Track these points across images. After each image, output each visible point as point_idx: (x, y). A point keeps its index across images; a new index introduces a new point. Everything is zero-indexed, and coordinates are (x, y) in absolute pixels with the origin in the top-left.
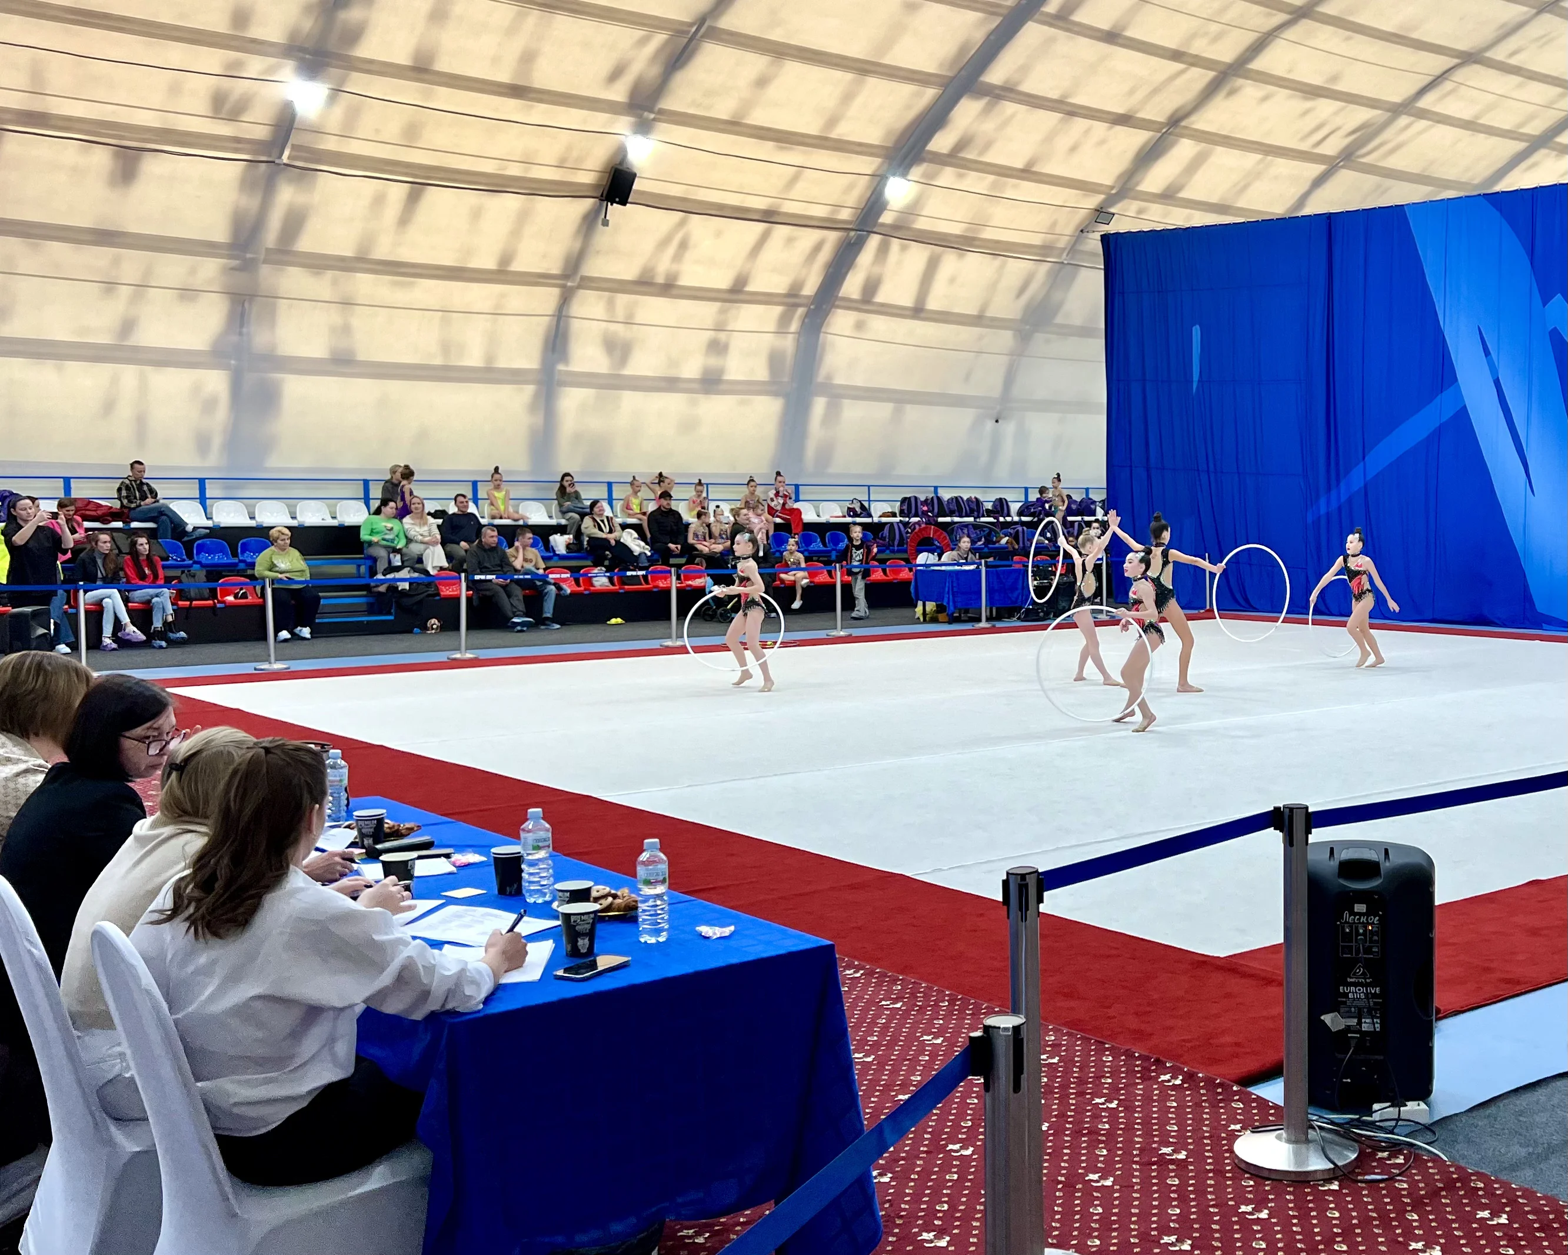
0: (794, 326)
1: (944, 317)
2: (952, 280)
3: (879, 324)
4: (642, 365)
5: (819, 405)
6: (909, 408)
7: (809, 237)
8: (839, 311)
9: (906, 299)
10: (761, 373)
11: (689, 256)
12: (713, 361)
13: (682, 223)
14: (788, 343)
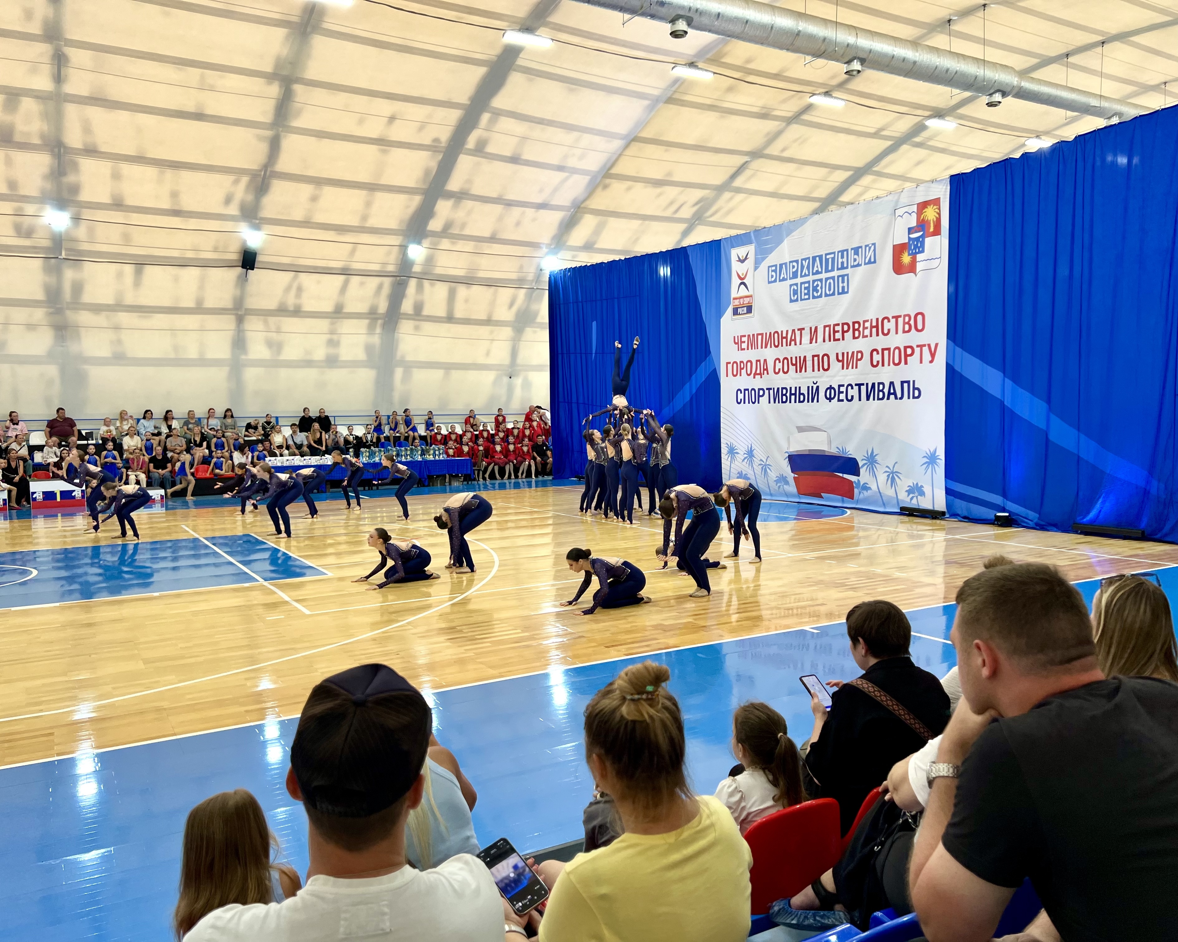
0: (378, 330)
1: (467, 321)
2: (467, 301)
3: (428, 327)
4: (290, 353)
5: (399, 373)
6: (453, 372)
7: (374, 282)
8: (404, 321)
9: (442, 312)
10: (361, 355)
11: (305, 295)
12: (332, 351)
13: (295, 278)
14: (376, 340)
